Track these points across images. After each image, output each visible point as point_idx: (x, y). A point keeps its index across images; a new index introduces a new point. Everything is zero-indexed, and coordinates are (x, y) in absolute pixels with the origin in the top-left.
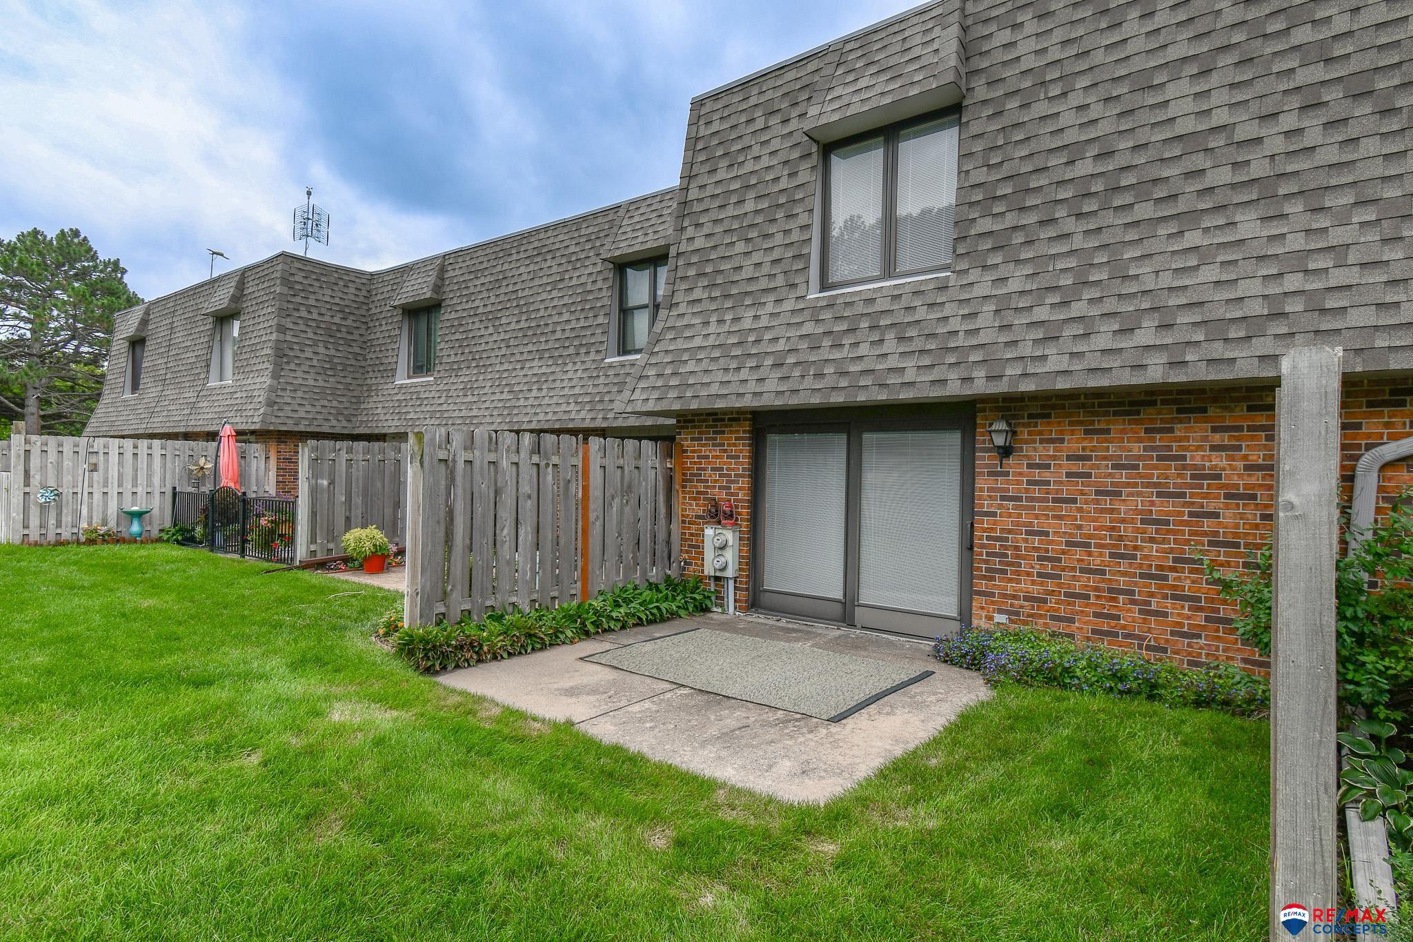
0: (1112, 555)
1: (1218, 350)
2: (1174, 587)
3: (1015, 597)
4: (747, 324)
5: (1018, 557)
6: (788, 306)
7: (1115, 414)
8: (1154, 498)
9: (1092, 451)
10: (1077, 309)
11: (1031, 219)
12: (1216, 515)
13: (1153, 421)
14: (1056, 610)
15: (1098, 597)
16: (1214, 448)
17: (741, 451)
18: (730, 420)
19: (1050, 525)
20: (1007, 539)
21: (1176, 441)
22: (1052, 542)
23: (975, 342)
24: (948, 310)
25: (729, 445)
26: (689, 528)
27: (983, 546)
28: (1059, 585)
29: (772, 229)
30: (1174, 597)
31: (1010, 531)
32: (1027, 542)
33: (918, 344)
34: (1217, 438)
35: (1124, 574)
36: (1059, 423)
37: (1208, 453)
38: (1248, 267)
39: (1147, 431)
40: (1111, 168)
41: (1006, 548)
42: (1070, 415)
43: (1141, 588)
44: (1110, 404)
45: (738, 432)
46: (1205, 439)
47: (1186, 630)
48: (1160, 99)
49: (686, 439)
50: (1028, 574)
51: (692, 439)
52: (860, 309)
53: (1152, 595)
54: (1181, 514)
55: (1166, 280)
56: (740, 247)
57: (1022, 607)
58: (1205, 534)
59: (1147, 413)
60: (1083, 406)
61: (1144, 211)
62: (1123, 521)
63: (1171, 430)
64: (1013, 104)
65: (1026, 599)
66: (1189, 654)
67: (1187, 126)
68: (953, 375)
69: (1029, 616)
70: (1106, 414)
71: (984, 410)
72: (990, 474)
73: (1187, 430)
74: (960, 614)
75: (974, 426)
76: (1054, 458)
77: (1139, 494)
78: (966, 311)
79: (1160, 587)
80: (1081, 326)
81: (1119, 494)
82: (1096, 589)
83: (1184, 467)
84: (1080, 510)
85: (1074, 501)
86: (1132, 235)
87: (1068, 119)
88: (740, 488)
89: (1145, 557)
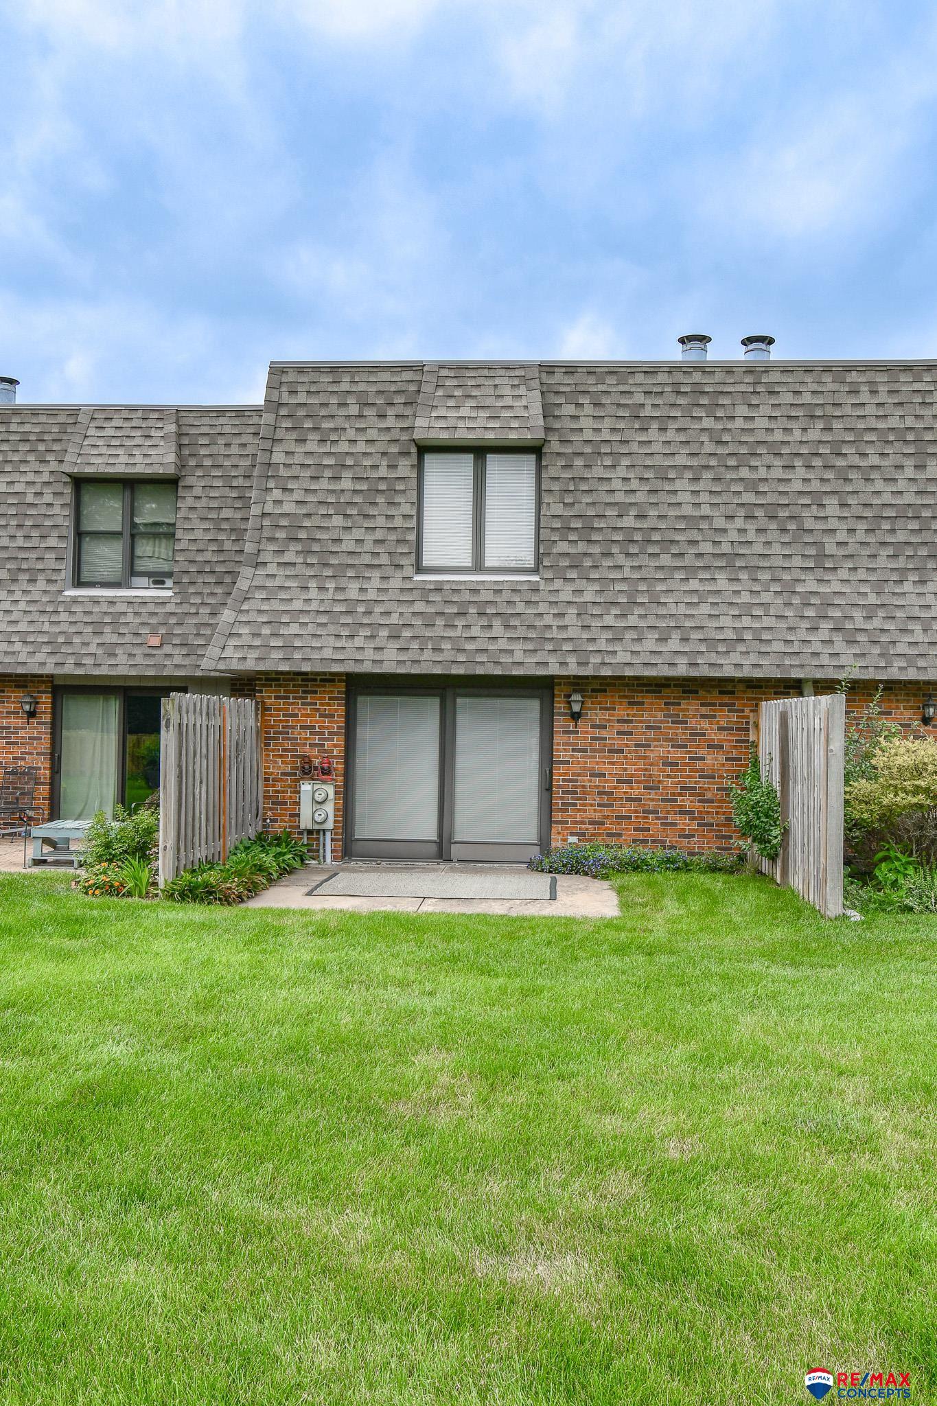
0: (645, 788)
1: (714, 658)
2: (681, 806)
3: (582, 823)
4: (353, 594)
5: (584, 793)
6: (396, 583)
7: (647, 691)
8: (670, 749)
9: (633, 717)
10: (632, 621)
11: (596, 550)
12: (702, 759)
13: (669, 697)
14: (609, 830)
15: (637, 817)
16: (702, 716)
17: (336, 711)
18: (322, 680)
19: (606, 769)
20: (576, 781)
21: (681, 712)
22: (607, 781)
23: (565, 636)
24: (542, 608)
25: (321, 704)
26: (274, 786)
27: (559, 787)
28: (613, 811)
29: (373, 511)
30: (681, 813)
31: (579, 775)
32: (591, 782)
33: (521, 632)
34: (704, 710)
35: (653, 800)
36: (612, 696)
37: (699, 720)
38: (723, 608)
39: (666, 704)
40: (645, 526)
41: (576, 787)
42: (620, 691)
43: (662, 807)
44: (645, 685)
45: (332, 692)
46: (697, 710)
47: (687, 833)
48: (672, 488)
49: (270, 697)
50: (592, 805)
51: (277, 698)
52: (467, 596)
53: (668, 812)
54: (684, 758)
55: (682, 609)
56: (338, 521)
57: (587, 829)
58: (697, 771)
59: (665, 692)
60: (627, 685)
61: (666, 560)
62: (652, 764)
63: (679, 704)
64: (579, 462)
65: (591, 823)
66: (689, 848)
67: (687, 510)
68: (552, 659)
69: (592, 835)
70: (642, 691)
71: (560, 684)
72: (565, 732)
73: (688, 704)
74: (540, 840)
75: (553, 696)
76: (609, 721)
77: (661, 746)
78: (556, 611)
79: (673, 807)
80: (636, 633)
81: (650, 746)
82: (636, 812)
83: (686, 728)
84: (626, 757)
85: (622, 751)
86: (659, 575)
87: (616, 484)
88: (335, 746)
89: (665, 788)
